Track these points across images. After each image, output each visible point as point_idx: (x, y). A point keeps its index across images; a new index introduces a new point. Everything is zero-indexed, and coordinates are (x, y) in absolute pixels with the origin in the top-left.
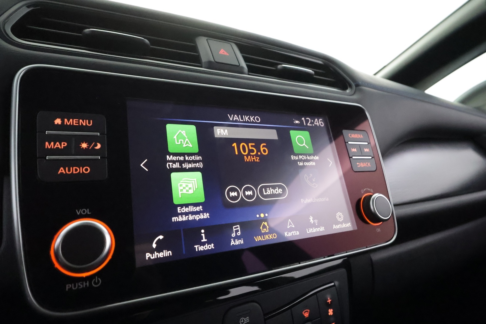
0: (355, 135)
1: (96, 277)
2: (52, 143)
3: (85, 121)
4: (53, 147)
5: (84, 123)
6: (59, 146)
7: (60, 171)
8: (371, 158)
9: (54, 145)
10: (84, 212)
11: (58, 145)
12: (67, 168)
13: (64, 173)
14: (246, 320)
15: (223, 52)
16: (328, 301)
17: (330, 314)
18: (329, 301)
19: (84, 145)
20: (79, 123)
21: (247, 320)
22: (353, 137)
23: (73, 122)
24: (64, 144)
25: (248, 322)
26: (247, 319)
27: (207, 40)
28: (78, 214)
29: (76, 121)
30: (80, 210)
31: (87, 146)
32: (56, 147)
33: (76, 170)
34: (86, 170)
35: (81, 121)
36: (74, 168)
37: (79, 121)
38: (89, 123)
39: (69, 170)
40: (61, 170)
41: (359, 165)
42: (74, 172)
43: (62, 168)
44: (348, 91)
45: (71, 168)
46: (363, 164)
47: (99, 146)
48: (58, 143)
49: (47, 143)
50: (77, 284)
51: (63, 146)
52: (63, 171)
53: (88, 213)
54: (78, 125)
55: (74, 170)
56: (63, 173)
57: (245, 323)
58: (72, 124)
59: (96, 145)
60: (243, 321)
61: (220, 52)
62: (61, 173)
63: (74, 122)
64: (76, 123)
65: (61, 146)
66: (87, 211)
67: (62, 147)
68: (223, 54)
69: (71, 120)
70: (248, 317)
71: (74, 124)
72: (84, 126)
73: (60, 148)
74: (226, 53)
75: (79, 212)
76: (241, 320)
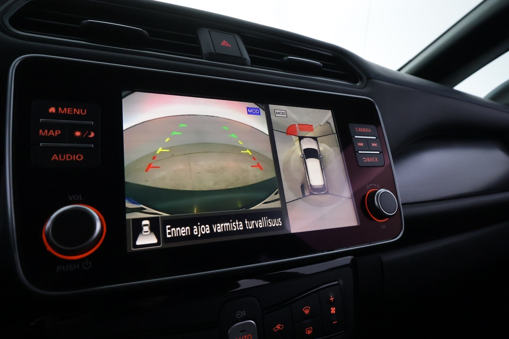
0: (362, 129)
1: (87, 261)
2: (46, 131)
3: (79, 110)
4: (46, 135)
5: (78, 112)
6: (53, 134)
7: (53, 158)
8: (379, 152)
9: (48, 133)
10: (76, 197)
11: (51, 133)
12: (60, 156)
13: (58, 159)
14: (242, 313)
15: (225, 44)
16: (330, 299)
17: (332, 312)
18: (332, 299)
19: (78, 134)
20: (73, 112)
21: (244, 314)
22: (360, 131)
23: (67, 111)
24: (58, 132)
25: (244, 316)
26: (244, 312)
27: (209, 31)
28: (71, 199)
29: (70, 110)
30: (73, 196)
31: (81, 135)
32: (50, 135)
33: (69, 157)
34: (79, 157)
35: (75, 110)
36: (67, 155)
37: (73, 110)
38: (83, 112)
39: (62, 158)
40: (55, 157)
41: (365, 160)
42: (67, 159)
43: (55, 155)
44: (358, 84)
45: (64, 155)
46: (370, 159)
47: (92, 135)
48: (51, 131)
49: (41, 131)
50: (67, 266)
51: (56, 133)
52: (57, 158)
53: (80, 199)
54: (72, 113)
55: (67, 157)
56: (56, 160)
57: (241, 316)
58: (66, 112)
59: (90, 134)
60: (239, 315)
61: (222, 43)
62: (54, 160)
63: (69, 111)
64: (70, 112)
65: (55, 133)
66: (80, 197)
67: (56, 135)
68: (225, 45)
69: (65, 109)
70: (245, 311)
71: (68, 113)
72: (79, 115)
73: (54, 135)
74: (228, 45)
75: (72, 198)
76: (238, 314)
